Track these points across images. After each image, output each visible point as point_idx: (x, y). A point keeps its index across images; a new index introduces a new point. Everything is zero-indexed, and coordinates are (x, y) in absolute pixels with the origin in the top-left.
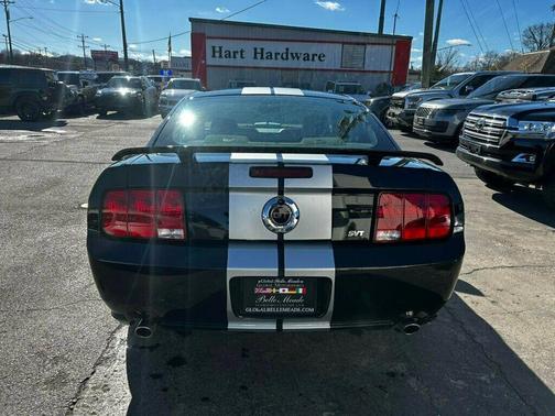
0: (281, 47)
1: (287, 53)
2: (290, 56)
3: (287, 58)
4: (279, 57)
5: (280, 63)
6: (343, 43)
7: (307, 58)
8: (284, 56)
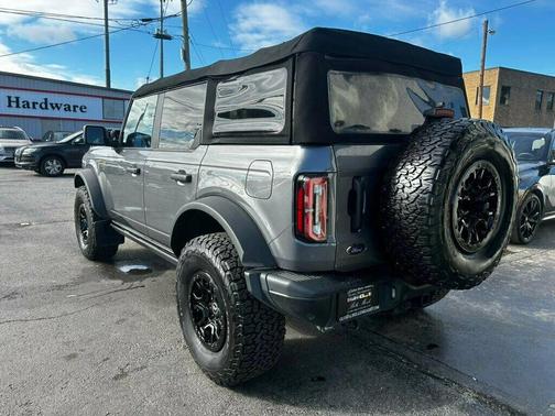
0: (40, 98)
1: (46, 103)
2: (49, 106)
3: (46, 108)
4: (38, 106)
5: (38, 112)
6: (103, 98)
7: (68, 108)
8: (43, 106)
